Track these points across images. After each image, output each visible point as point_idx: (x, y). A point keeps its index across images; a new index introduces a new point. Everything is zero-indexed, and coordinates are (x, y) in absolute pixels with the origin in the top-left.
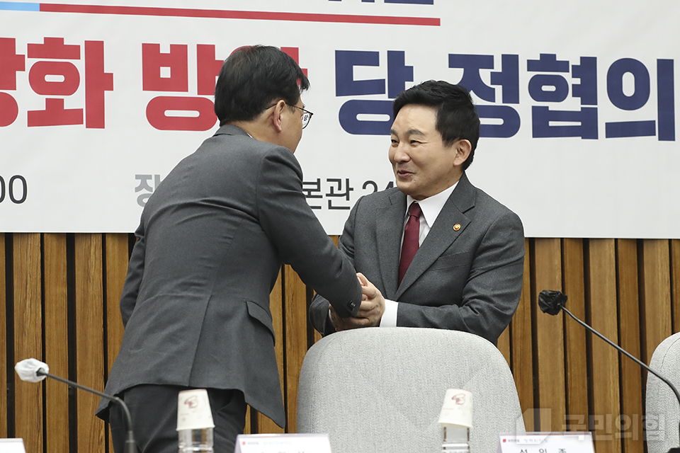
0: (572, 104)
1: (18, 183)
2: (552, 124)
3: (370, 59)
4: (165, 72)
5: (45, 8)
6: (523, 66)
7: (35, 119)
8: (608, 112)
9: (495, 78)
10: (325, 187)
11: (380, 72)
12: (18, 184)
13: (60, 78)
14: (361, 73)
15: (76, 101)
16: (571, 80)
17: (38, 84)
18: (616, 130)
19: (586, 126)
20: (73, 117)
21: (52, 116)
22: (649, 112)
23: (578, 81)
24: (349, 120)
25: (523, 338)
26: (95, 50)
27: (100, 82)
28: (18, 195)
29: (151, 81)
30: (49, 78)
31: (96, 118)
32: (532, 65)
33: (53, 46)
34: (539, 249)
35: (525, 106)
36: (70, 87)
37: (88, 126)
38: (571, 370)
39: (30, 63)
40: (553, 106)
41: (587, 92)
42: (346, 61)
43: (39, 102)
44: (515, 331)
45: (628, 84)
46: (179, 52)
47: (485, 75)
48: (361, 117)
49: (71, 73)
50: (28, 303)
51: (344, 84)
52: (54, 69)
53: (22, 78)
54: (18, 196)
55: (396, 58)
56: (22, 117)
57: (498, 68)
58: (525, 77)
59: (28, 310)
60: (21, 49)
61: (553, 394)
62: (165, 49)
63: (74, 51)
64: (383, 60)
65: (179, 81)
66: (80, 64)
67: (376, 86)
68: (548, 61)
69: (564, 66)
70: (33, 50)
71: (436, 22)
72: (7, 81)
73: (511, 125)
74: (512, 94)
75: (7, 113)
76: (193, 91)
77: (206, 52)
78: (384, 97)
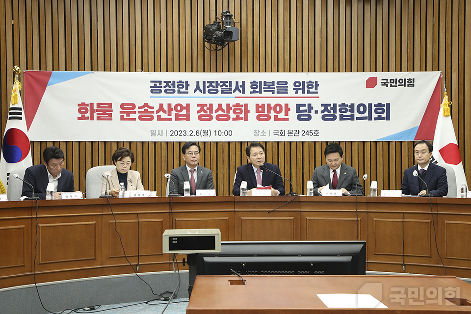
0: (349, 113)
2: (344, 118)
3: (304, 105)
4: (260, 109)
5: (236, 97)
6: (338, 106)
7: (234, 119)
8: (357, 115)
9: (331, 109)
10: (294, 132)
11: (306, 108)
12: (230, 132)
13: (239, 111)
14: (302, 108)
15: (242, 115)
16: (348, 108)
17: (234, 112)
18: (358, 119)
19: (352, 118)
20: (242, 119)
21: (237, 118)
22: (366, 114)
23: (350, 109)
24: (299, 118)
26: (246, 105)
27: (247, 112)
29: (257, 111)
30: (237, 111)
31: (246, 119)
32: (339, 106)
33: (238, 105)
35: (338, 114)
36: (241, 113)
37: (244, 121)
39: (233, 108)
40: (344, 114)
41: (352, 111)
42: (298, 106)
43: (235, 116)
45: (362, 109)
46: (263, 105)
47: (329, 108)
48: (302, 117)
49: (241, 110)
50: (232, 155)
51: (298, 110)
52: (238, 109)
53: (231, 111)
54: (230, 134)
55: (309, 105)
56: (231, 119)
57: (332, 106)
58: (338, 108)
60: (231, 106)
62: (260, 105)
63: (242, 106)
64: (307, 105)
65: (263, 111)
66: (243, 108)
67: (305, 111)
68: (343, 105)
69: (347, 105)
70: (234, 106)
71: (319, 97)
72: (228, 112)
73: (335, 118)
74: (335, 112)
75: (228, 118)
76: (266, 113)
77: (269, 105)
78: (307, 113)
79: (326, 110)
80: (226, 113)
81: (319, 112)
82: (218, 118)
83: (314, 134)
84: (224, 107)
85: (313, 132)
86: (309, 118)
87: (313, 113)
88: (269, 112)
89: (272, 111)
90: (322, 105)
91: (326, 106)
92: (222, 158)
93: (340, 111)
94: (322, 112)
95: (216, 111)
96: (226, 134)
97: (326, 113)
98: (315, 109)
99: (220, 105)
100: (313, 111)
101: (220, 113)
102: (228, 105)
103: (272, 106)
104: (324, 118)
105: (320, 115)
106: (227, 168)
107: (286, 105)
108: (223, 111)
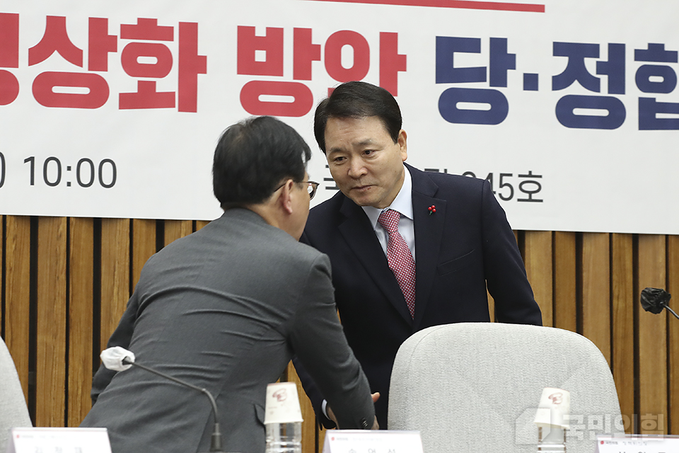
1: (107, 166)
2: (659, 116)
3: (472, 45)
4: (260, 56)
6: (629, 55)
7: (127, 101)
9: (601, 68)
11: (481, 59)
12: (107, 168)
13: (153, 60)
14: (462, 60)
15: (169, 84)
17: (130, 65)
20: (165, 101)
21: (144, 98)
24: (448, 110)
25: (625, 337)
26: (189, 31)
27: (194, 64)
28: (107, 179)
29: (245, 64)
30: (142, 60)
31: (188, 102)
32: (639, 55)
33: (147, 27)
34: (642, 245)
35: (631, 97)
36: (162, 70)
37: (180, 110)
38: (673, 371)
39: (122, 44)
40: (661, 98)
42: (446, 47)
43: (130, 85)
44: (616, 330)
46: (275, 35)
47: (590, 64)
48: (461, 106)
49: (164, 55)
50: (115, 290)
51: (445, 71)
52: (147, 50)
53: (114, 59)
54: (107, 181)
55: (498, 46)
56: (113, 99)
57: (604, 56)
58: (632, 67)
59: (115, 298)
60: (114, 30)
61: (655, 396)
62: (261, 32)
63: (167, 33)
64: (485, 47)
65: (274, 65)
66: (173, 46)
67: (477, 74)
68: (656, 51)
69: (672, 56)
70: (126, 31)
71: (541, 9)
72: (99, 62)
73: (615, 118)
74: (618, 85)
75: (98, 96)
76: (288, 76)
77: (302, 36)
78: (485, 85)
79: (575, 73)
80: (85, 69)
81: (545, 82)
82: (45, 91)
83: (518, 194)
84: (79, 37)
85: (515, 181)
86: (498, 112)
87: (513, 89)
88: (303, 70)
89: (318, 67)
90: (559, 49)
91: (574, 52)
92: (60, 307)
93: (642, 80)
94: (559, 82)
95: (37, 55)
96: (86, 180)
97: (576, 89)
98: (524, 65)
99: (56, 26)
100: (514, 78)
101: (56, 63)
102: (98, 26)
103: (320, 38)
104: (566, 113)
105: (548, 97)
106: (85, 361)
107: (389, 41)
108: (73, 54)
